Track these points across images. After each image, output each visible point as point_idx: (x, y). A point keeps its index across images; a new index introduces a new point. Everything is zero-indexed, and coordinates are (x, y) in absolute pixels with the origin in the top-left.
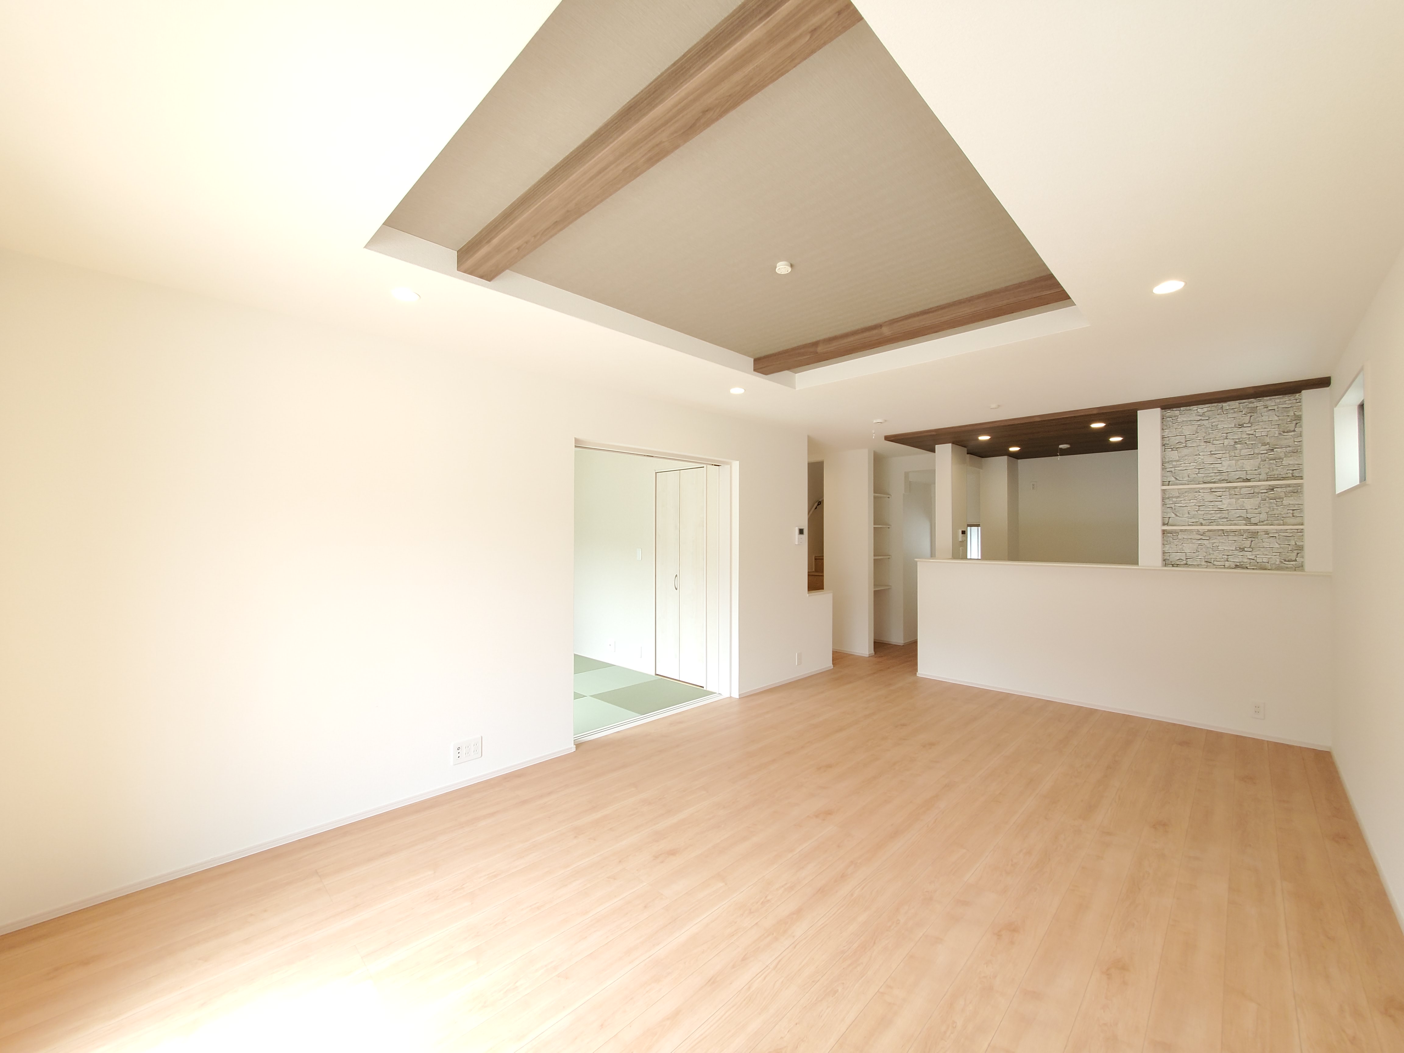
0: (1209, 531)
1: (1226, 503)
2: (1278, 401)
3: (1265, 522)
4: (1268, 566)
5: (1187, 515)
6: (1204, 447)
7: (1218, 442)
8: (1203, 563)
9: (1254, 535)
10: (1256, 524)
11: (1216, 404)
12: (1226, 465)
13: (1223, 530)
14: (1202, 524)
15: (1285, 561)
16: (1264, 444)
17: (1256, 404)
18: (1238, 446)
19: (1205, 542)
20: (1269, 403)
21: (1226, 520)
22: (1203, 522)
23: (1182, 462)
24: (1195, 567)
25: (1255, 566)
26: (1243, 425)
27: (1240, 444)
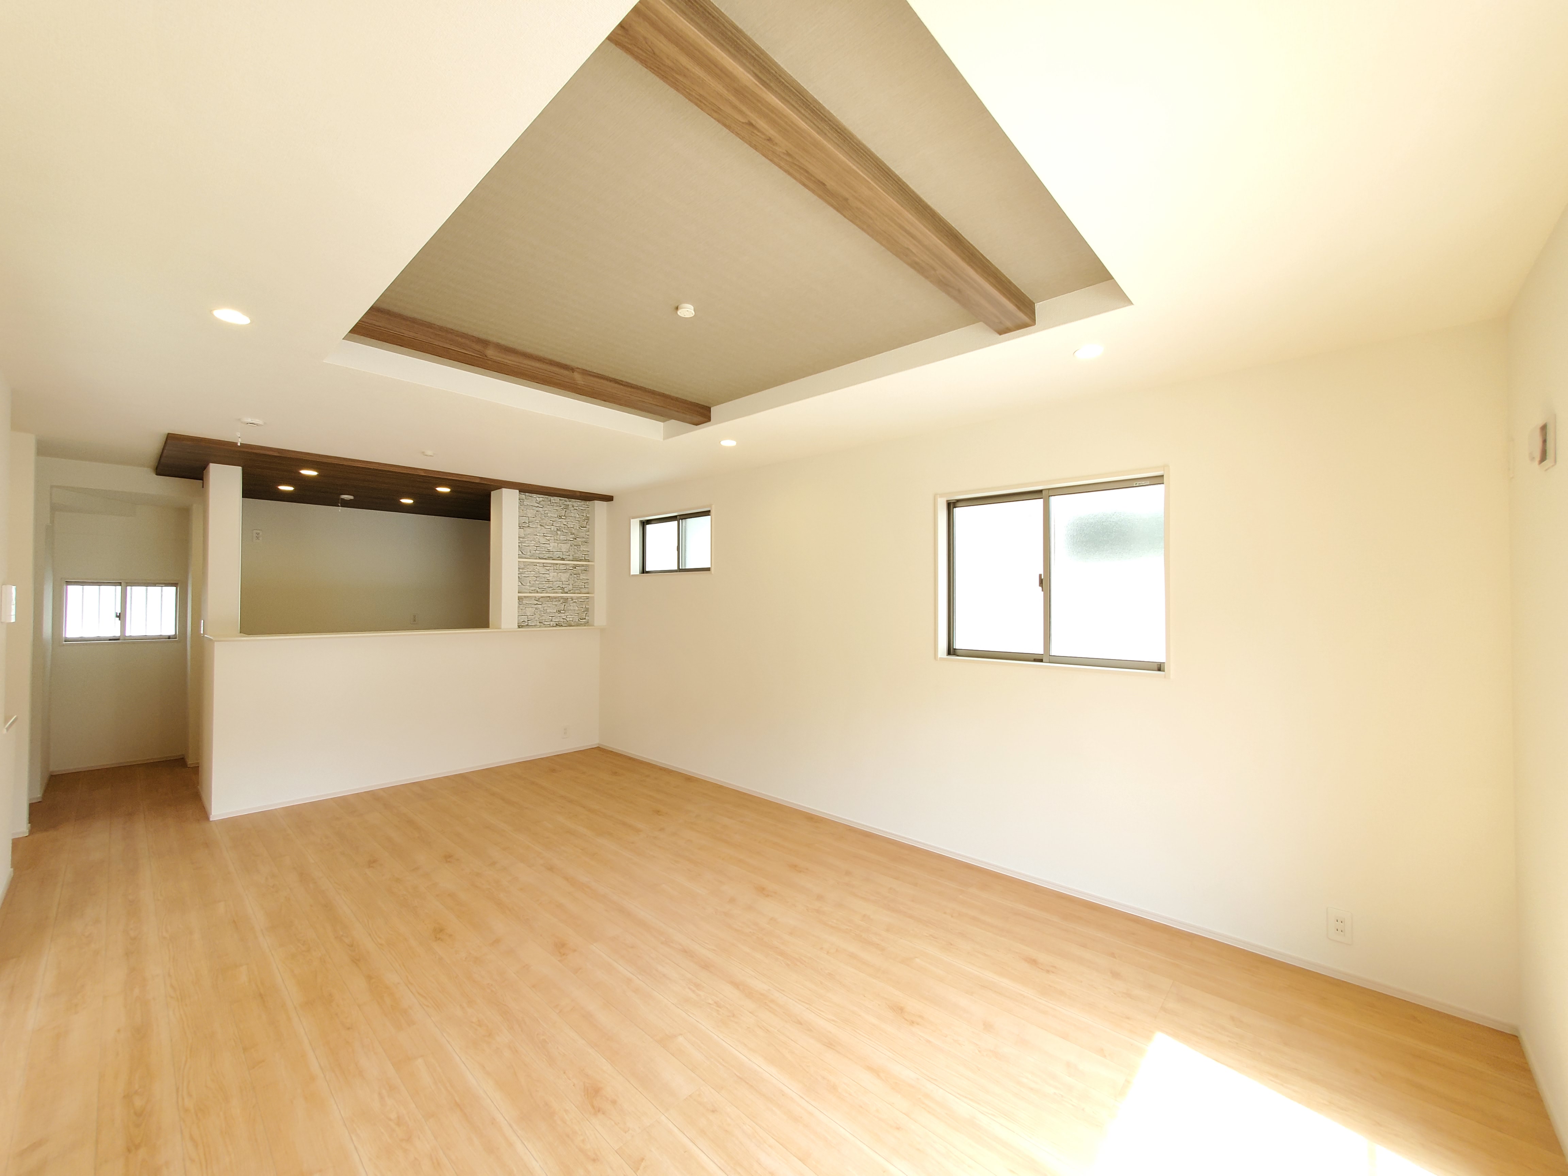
0: (542, 597)
1: (552, 576)
2: (579, 503)
3: (571, 591)
4: (573, 623)
5: (528, 584)
6: (540, 529)
7: (547, 527)
8: (538, 624)
9: (566, 600)
10: (567, 593)
11: (547, 497)
12: (552, 546)
13: (549, 597)
14: (537, 592)
15: (581, 619)
16: (572, 534)
17: (568, 503)
18: (559, 532)
19: (540, 606)
20: (575, 504)
21: (551, 589)
22: (539, 590)
23: (526, 540)
24: (533, 627)
25: (566, 624)
26: (561, 517)
27: (560, 531)
